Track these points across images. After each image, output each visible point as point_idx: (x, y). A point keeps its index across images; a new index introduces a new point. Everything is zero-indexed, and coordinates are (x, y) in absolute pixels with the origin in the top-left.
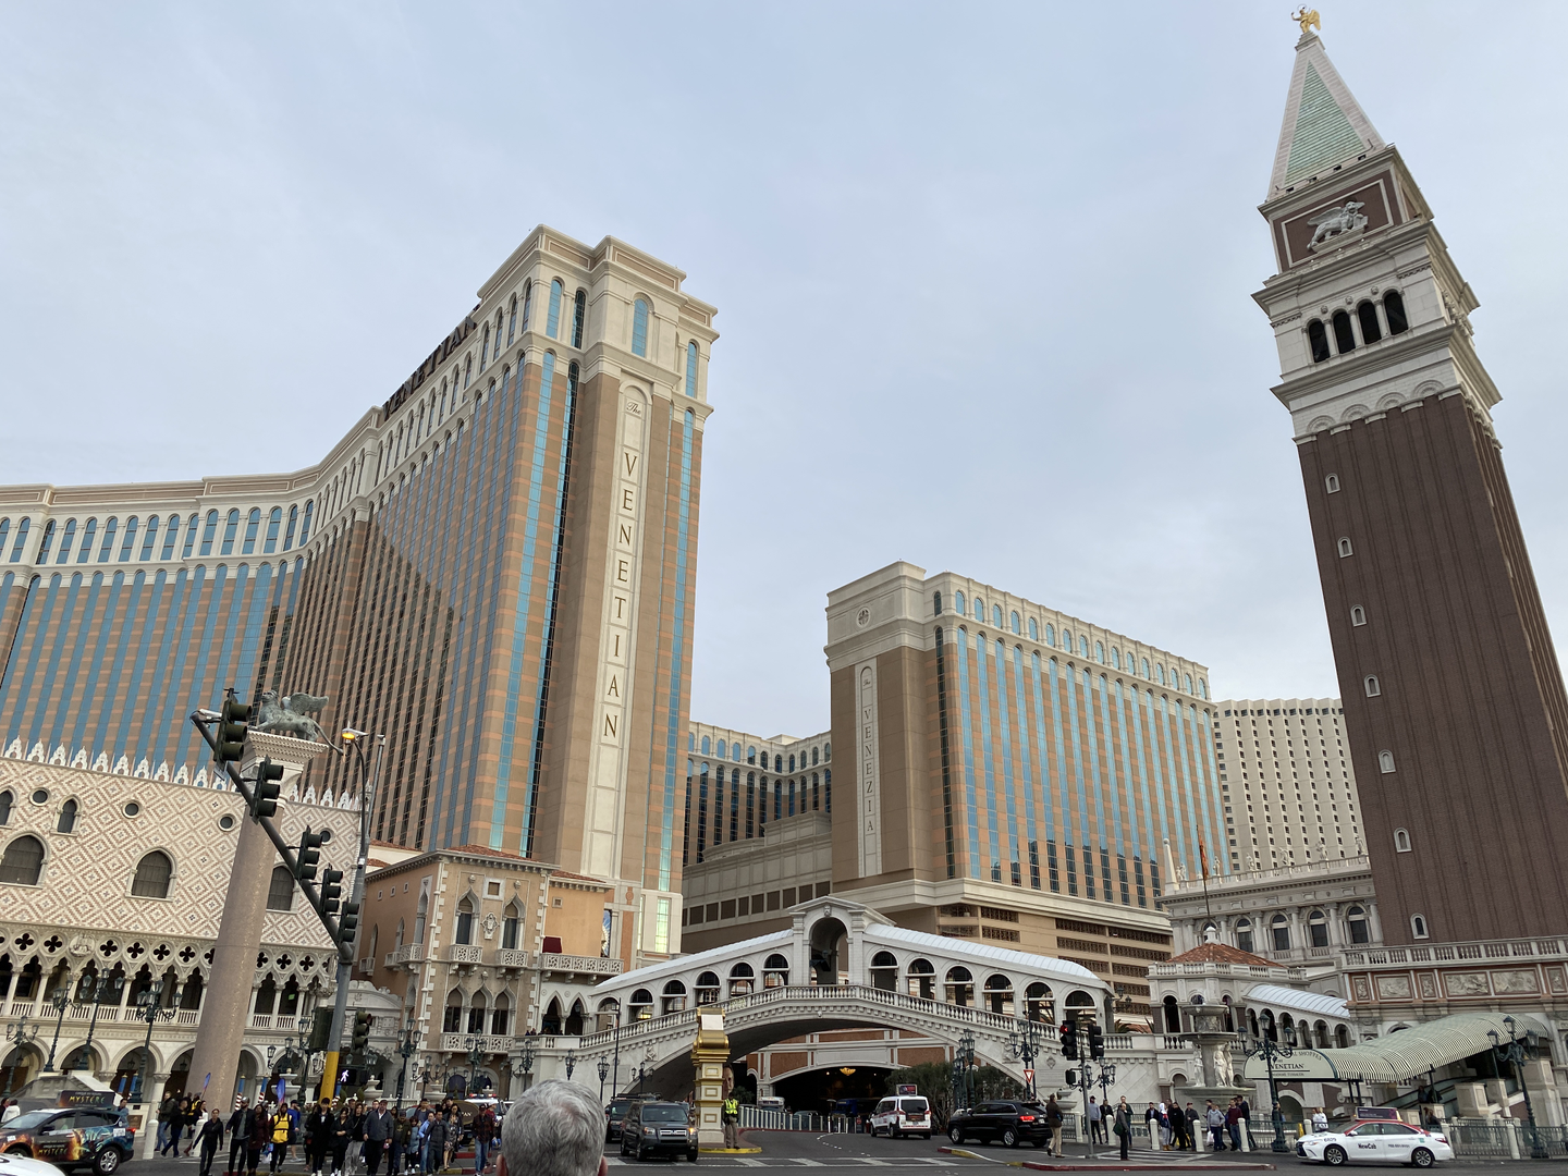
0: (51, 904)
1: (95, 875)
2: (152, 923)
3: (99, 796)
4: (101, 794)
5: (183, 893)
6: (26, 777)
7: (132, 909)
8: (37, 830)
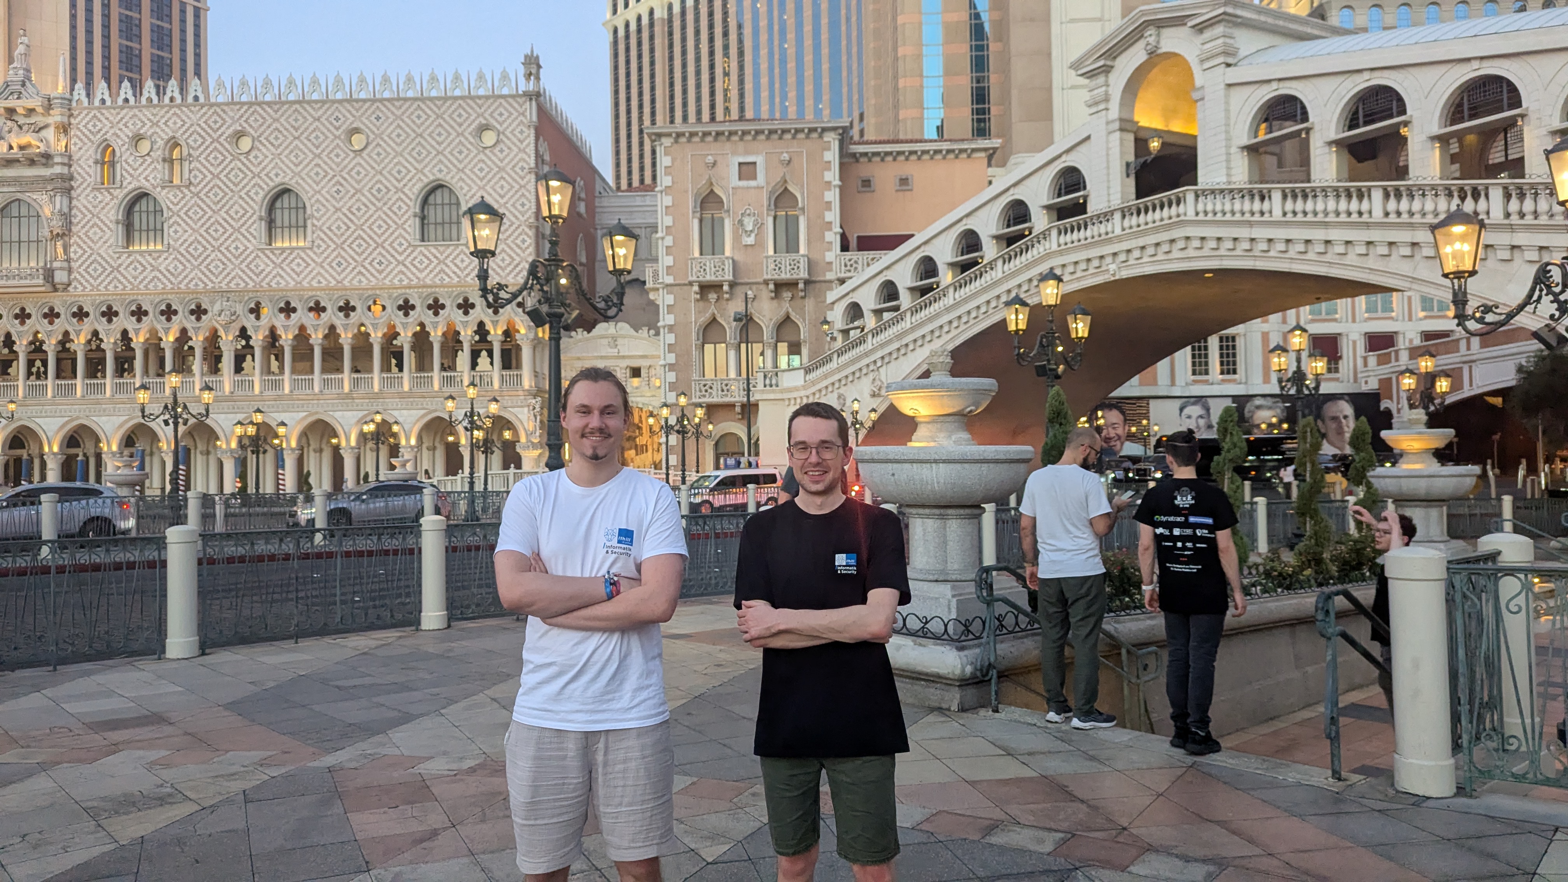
0: (181, 267)
1: (219, 228)
2: (295, 276)
3: (203, 133)
4: (203, 129)
5: (323, 236)
6: (121, 125)
7: (269, 262)
8: (147, 184)
